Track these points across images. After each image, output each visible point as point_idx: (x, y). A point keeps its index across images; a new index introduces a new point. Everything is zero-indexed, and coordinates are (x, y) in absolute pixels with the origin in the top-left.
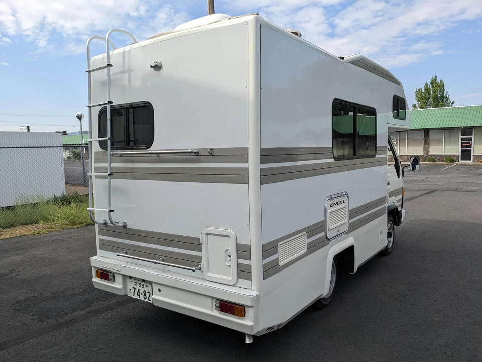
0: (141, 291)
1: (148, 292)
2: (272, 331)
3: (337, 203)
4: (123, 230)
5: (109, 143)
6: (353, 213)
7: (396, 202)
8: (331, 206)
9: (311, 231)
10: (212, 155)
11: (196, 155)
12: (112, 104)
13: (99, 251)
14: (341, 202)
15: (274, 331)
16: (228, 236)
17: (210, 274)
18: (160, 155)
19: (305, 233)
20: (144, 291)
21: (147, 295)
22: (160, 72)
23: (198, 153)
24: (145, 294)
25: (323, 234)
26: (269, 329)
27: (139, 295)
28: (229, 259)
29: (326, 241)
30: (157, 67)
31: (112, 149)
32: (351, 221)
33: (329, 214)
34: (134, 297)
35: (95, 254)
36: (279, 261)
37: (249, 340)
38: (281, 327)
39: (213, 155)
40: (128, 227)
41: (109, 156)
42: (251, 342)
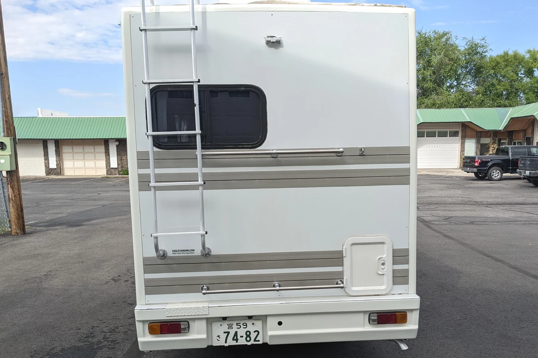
1: (255, 331)
4: (204, 260)
5: (198, 139)
10: (362, 155)
11: (339, 156)
16: (383, 243)
17: (354, 289)
18: (279, 156)
20: (247, 332)
21: (254, 335)
22: (278, 50)
24: (249, 336)
27: (237, 340)
28: (383, 267)
30: (274, 44)
31: (204, 147)
34: (224, 345)
39: (364, 155)
41: (199, 157)
42: (407, 348)
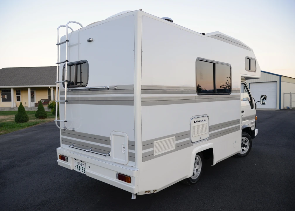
0: (81, 168)
1: (84, 168)
2: (149, 193)
3: (200, 121)
4: (73, 133)
5: (66, 83)
6: (212, 128)
7: (250, 124)
8: (194, 122)
9: (179, 136)
10: (116, 89)
11: (108, 90)
12: (68, 62)
13: (61, 144)
14: (202, 121)
15: (151, 194)
16: (124, 136)
18: (91, 90)
19: (174, 137)
20: (82, 167)
21: (84, 169)
23: (109, 88)
24: (82, 169)
25: (188, 139)
26: (146, 192)
27: (79, 170)
28: (124, 149)
29: (190, 143)
30: (91, 41)
31: (67, 87)
32: (211, 133)
33: (193, 127)
34: (77, 171)
35: (60, 146)
36: (154, 152)
37: (134, 197)
38: (156, 192)
40: (75, 131)
41: (66, 91)
